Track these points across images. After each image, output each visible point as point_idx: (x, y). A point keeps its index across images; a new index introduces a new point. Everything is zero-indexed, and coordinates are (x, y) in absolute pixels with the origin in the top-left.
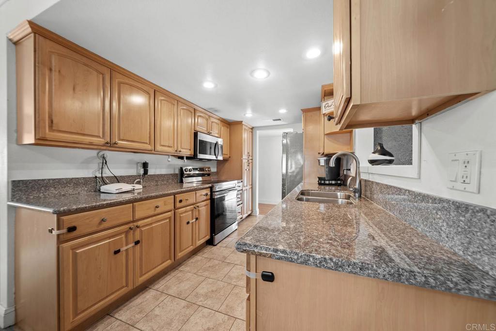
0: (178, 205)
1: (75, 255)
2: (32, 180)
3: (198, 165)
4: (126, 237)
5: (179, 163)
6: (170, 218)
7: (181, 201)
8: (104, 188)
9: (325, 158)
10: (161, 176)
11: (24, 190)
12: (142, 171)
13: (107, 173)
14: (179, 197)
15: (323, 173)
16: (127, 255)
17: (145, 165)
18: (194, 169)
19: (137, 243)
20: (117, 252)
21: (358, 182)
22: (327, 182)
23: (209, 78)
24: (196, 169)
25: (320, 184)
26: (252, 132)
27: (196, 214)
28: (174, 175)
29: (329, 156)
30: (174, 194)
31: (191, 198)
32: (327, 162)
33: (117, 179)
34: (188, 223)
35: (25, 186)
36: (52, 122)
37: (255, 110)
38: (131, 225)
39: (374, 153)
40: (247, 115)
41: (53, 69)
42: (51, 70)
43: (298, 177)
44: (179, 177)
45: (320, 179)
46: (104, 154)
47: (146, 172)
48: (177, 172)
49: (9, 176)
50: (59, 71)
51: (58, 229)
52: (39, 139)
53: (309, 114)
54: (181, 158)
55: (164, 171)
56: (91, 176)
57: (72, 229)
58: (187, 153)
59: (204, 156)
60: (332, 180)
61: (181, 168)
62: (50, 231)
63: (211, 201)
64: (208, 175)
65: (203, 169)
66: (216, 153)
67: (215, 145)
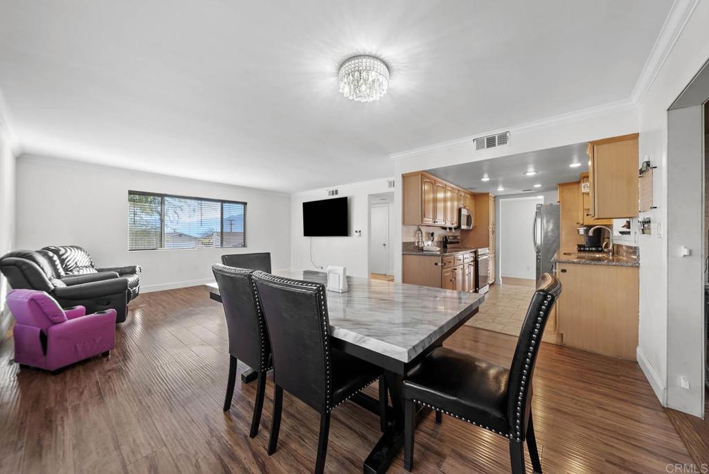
4: (452, 274)
9: (585, 228)
15: (583, 242)
19: (455, 279)
21: (611, 246)
22: (587, 249)
25: (579, 251)
26: (495, 201)
27: (469, 269)
29: (589, 227)
32: (587, 231)
39: (624, 227)
40: (499, 190)
43: (555, 245)
45: (579, 246)
46: (420, 228)
51: (442, 263)
53: (565, 187)
58: (456, 225)
59: (464, 227)
60: (592, 247)
61: (446, 237)
62: (436, 264)
63: (476, 262)
64: (458, 242)
65: (455, 237)
66: (468, 223)
67: (469, 217)
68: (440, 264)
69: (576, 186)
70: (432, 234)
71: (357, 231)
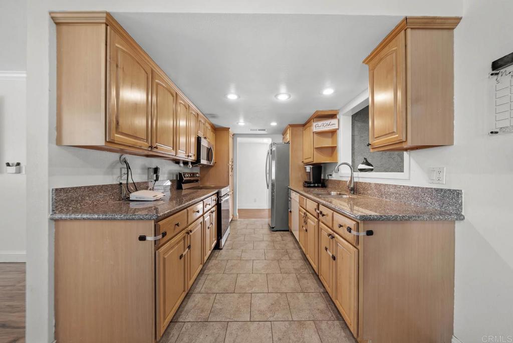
0: (205, 210)
2: (71, 188)
4: (184, 242)
6: (201, 223)
7: (206, 206)
8: (134, 196)
9: (311, 166)
11: (65, 199)
14: (205, 202)
16: (184, 260)
19: (189, 248)
22: (312, 185)
23: (233, 90)
25: (305, 186)
26: (233, 139)
27: (211, 218)
33: (135, 185)
34: (208, 228)
35: (65, 195)
36: (118, 123)
37: (246, 119)
38: (186, 230)
39: (362, 164)
40: (239, 124)
41: (119, 66)
42: (117, 66)
45: (305, 182)
46: (125, 158)
47: (157, 178)
48: (175, 178)
49: (49, 184)
50: (123, 68)
51: (155, 235)
52: (109, 142)
53: (295, 129)
56: (115, 183)
57: (164, 235)
58: (193, 158)
59: (204, 161)
60: (315, 184)
61: (180, 174)
62: (142, 238)
63: (219, 205)
64: (197, 181)
65: (193, 175)
66: (209, 158)
67: (209, 151)
68: (150, 238)
69: (301, 128)
70: (156, 170)
71: (8, 165)
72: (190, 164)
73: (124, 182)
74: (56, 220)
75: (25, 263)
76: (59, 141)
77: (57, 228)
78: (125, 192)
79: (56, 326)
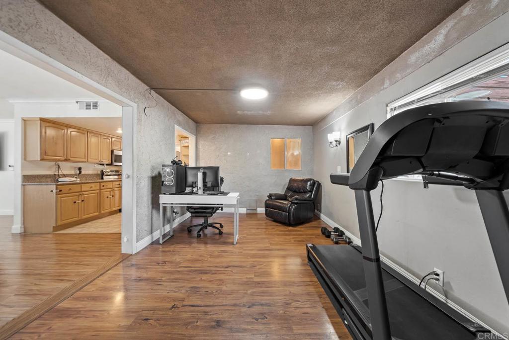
0: (102, 188)
1: (61, 201)
3: (114, 169)
4: (78, 197)
5: (101, 167)
6: (98, 193)
7: (103, 186)
8: (60, 180)
10: (89, 174)
12: (78, 172)
13: (60, 173)
14: (102, 184)
16: (78, 205)
17: (80, 169)
18: (111, 171)
19: (83, 201)
20: (75, 202)
24: (113, 171)
27: (112, 193)
28: (97, 175)
30: (100, 182)
31: (110, 185)
33: (65, 176)
34: (108, 197)
35: (29, 177)
36: (45, 152)
38: (80, 193)
42: (45, 133)
44: (101, 176)
46: (58, 164)
47: (80, 172)
48: (99, 173)
49: (22, 173)
51: (56, 190)
52: (41, 159)
54: (103, 165)
55: (91, 172)
56: (52, 174)
57: (61, 191)
61: (103, 171)
62: (52, 191)
71: (10, 166)
72: (105, 165)
73: (57, 173)
74: (24, 185)
75: (13, 216)
76: (25, 159)
77: (24, 188)
78: (57, 178)
79: (24, 220)
